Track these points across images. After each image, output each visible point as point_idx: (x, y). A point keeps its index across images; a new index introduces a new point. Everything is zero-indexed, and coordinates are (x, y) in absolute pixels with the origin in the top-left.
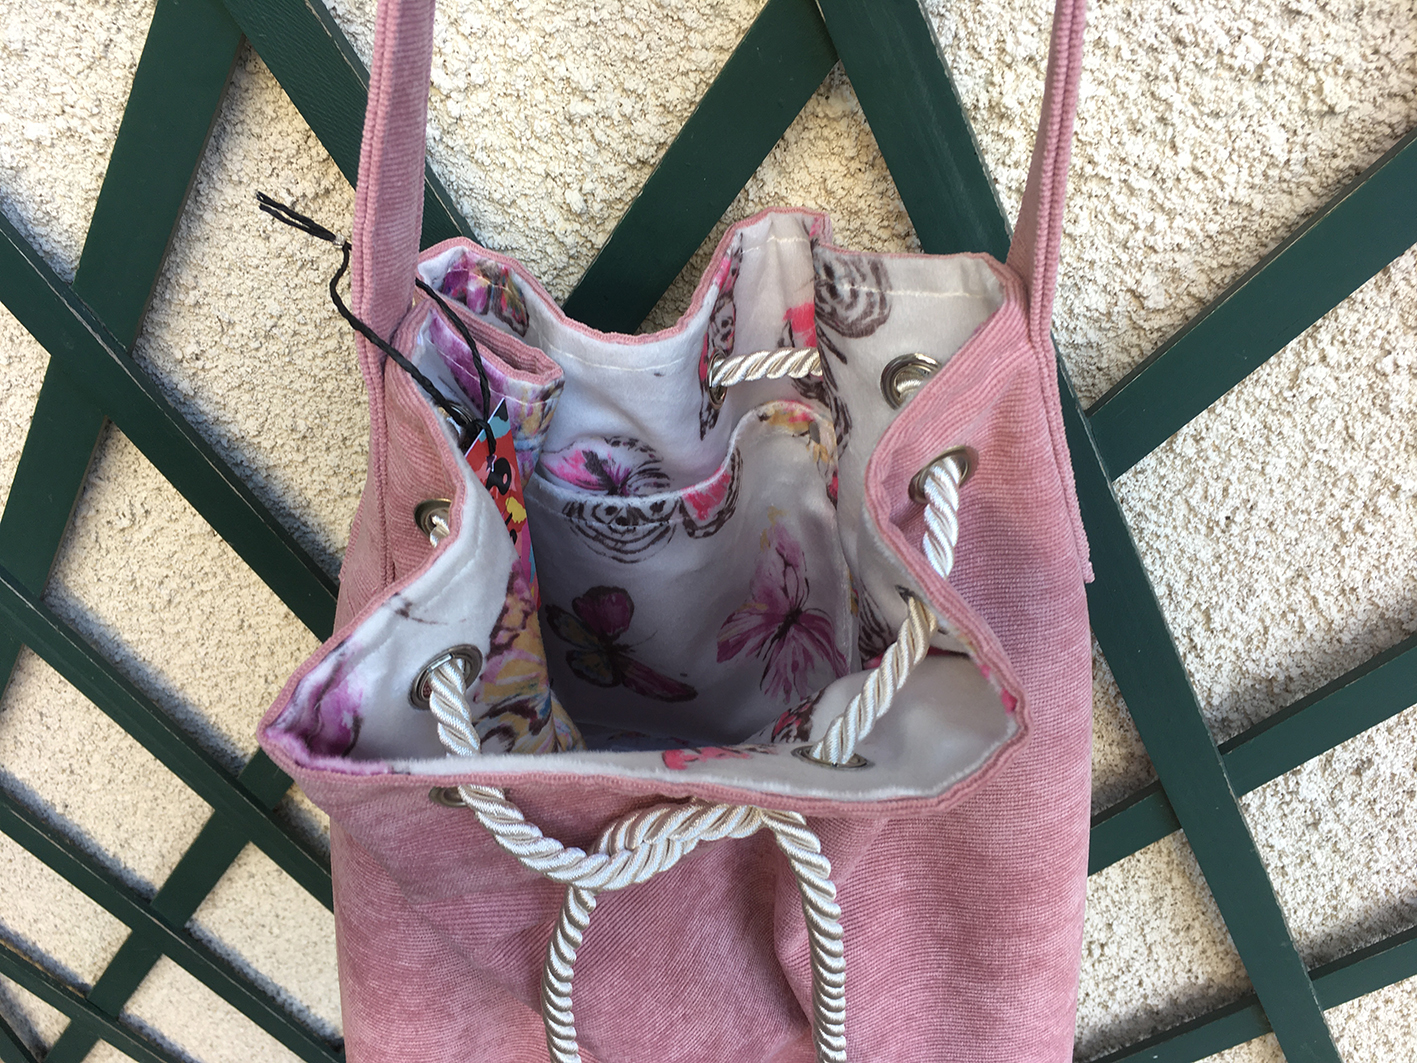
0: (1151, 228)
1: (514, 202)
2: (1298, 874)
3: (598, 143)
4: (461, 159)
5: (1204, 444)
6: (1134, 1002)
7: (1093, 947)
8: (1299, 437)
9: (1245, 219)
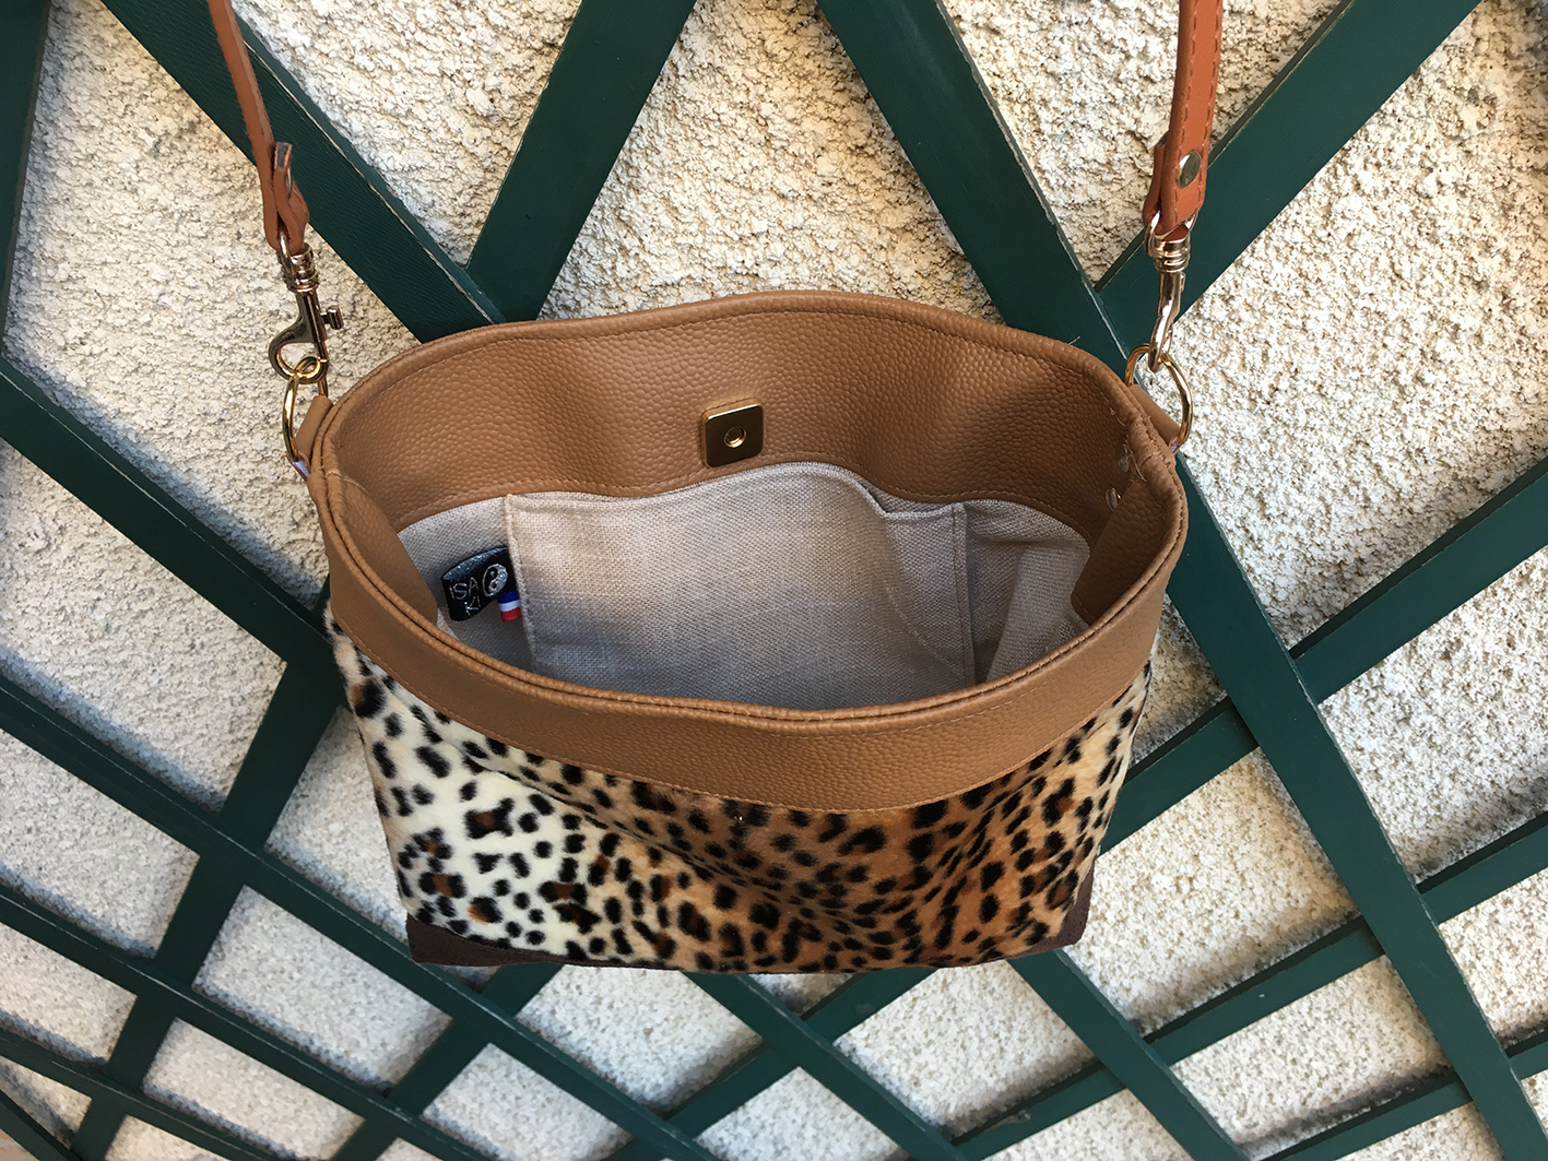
0: (1143, 54)
1: (410, 111)
2: (1394, 776)
3: (495, 27)
4: (340, 67)
5: (1235, 304)
6: (1232, 936)
7: (1181, 882)
8: (1341, 282)
9: (1250, 31)
